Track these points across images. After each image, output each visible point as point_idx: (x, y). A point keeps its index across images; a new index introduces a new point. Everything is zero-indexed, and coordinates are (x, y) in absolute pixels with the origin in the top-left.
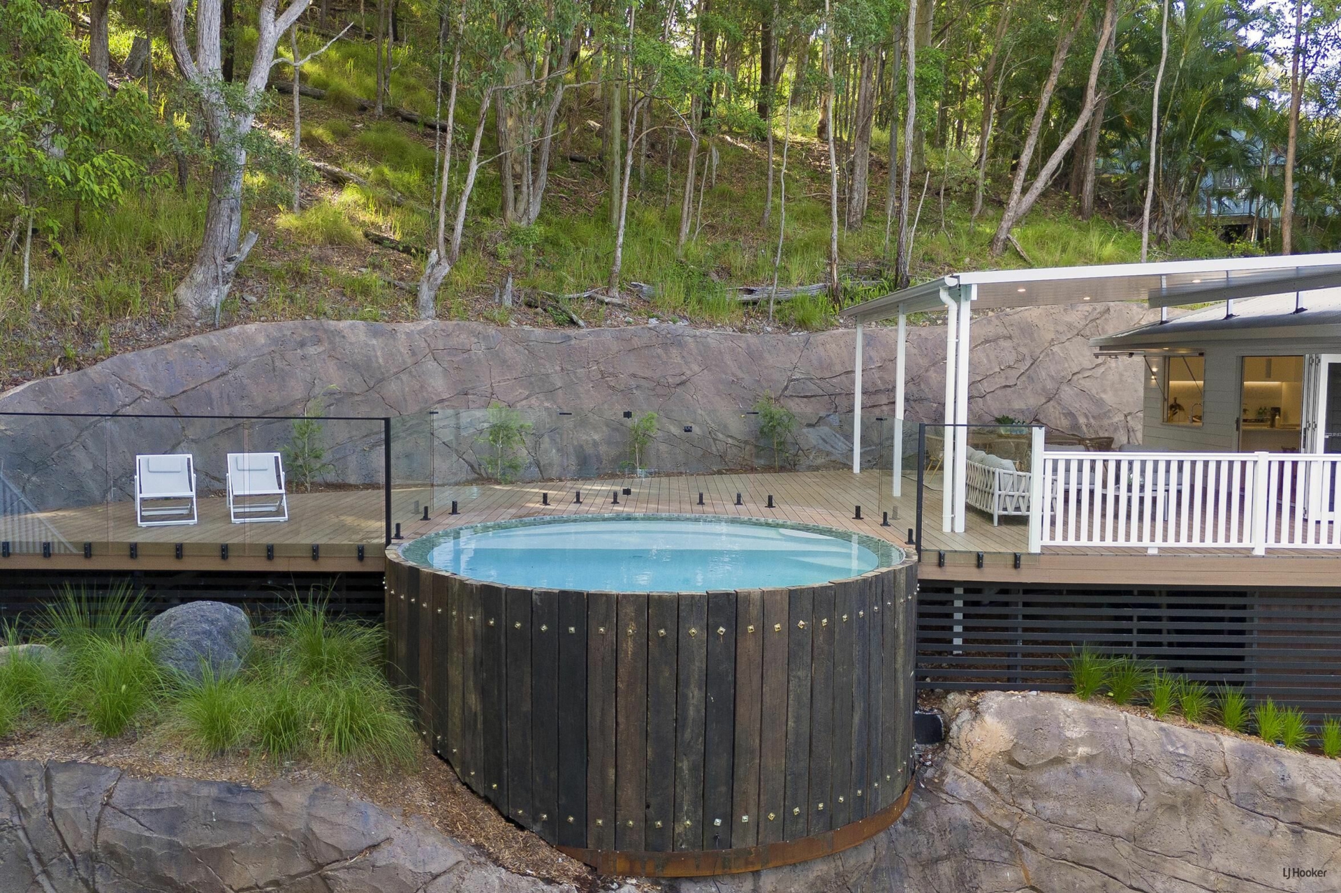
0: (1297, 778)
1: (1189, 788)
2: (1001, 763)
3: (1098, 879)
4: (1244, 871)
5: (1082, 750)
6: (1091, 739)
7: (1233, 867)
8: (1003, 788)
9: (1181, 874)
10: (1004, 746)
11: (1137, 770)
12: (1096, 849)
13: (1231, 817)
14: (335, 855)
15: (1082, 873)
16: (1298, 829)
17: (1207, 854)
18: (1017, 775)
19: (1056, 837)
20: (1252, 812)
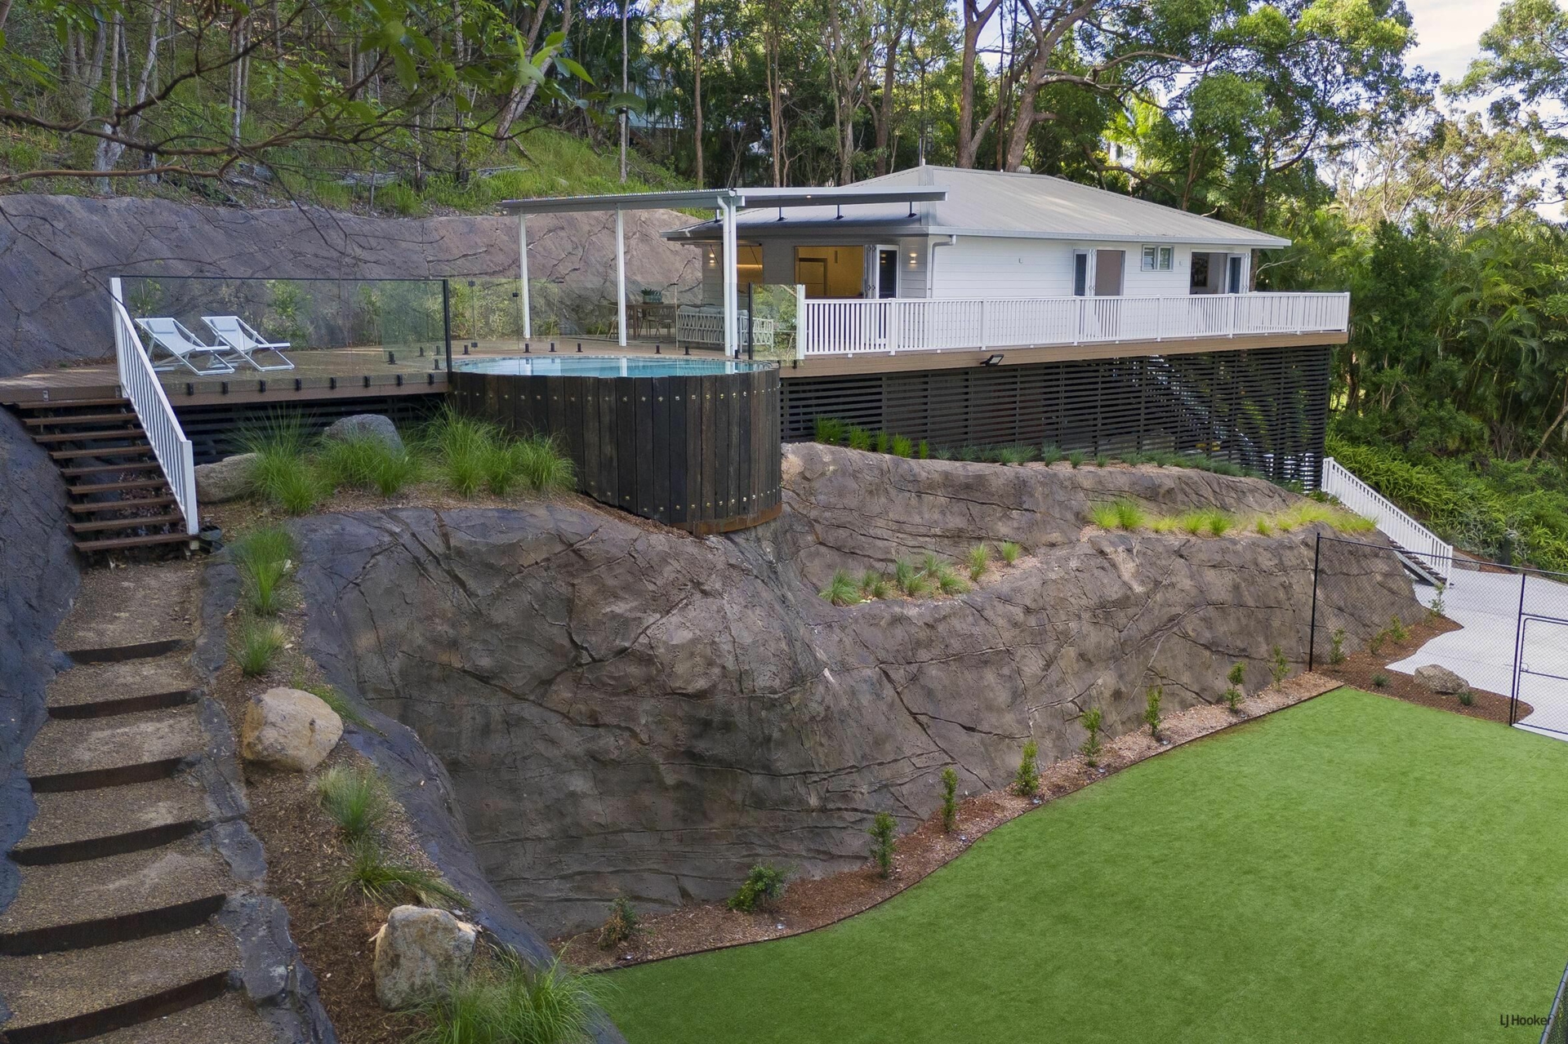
0: (917, 469)
1: (877, 481)
2: (799, 479)
3: (848, 532)
4: (901, 520)
5: (831, 468)
6: (834, 461)
7: (897, 518)
8: (802, 492)
9: (879, 524)
10: (799, 470)
11: (855, 475)
12: (845, 517)
13: (893, 492)
14: (579, 538)
15: (841, 531)
16: (919, 494)
17: (887, 513)
18: (806, 484)
19: (828, 514)
20: (901, 490)
